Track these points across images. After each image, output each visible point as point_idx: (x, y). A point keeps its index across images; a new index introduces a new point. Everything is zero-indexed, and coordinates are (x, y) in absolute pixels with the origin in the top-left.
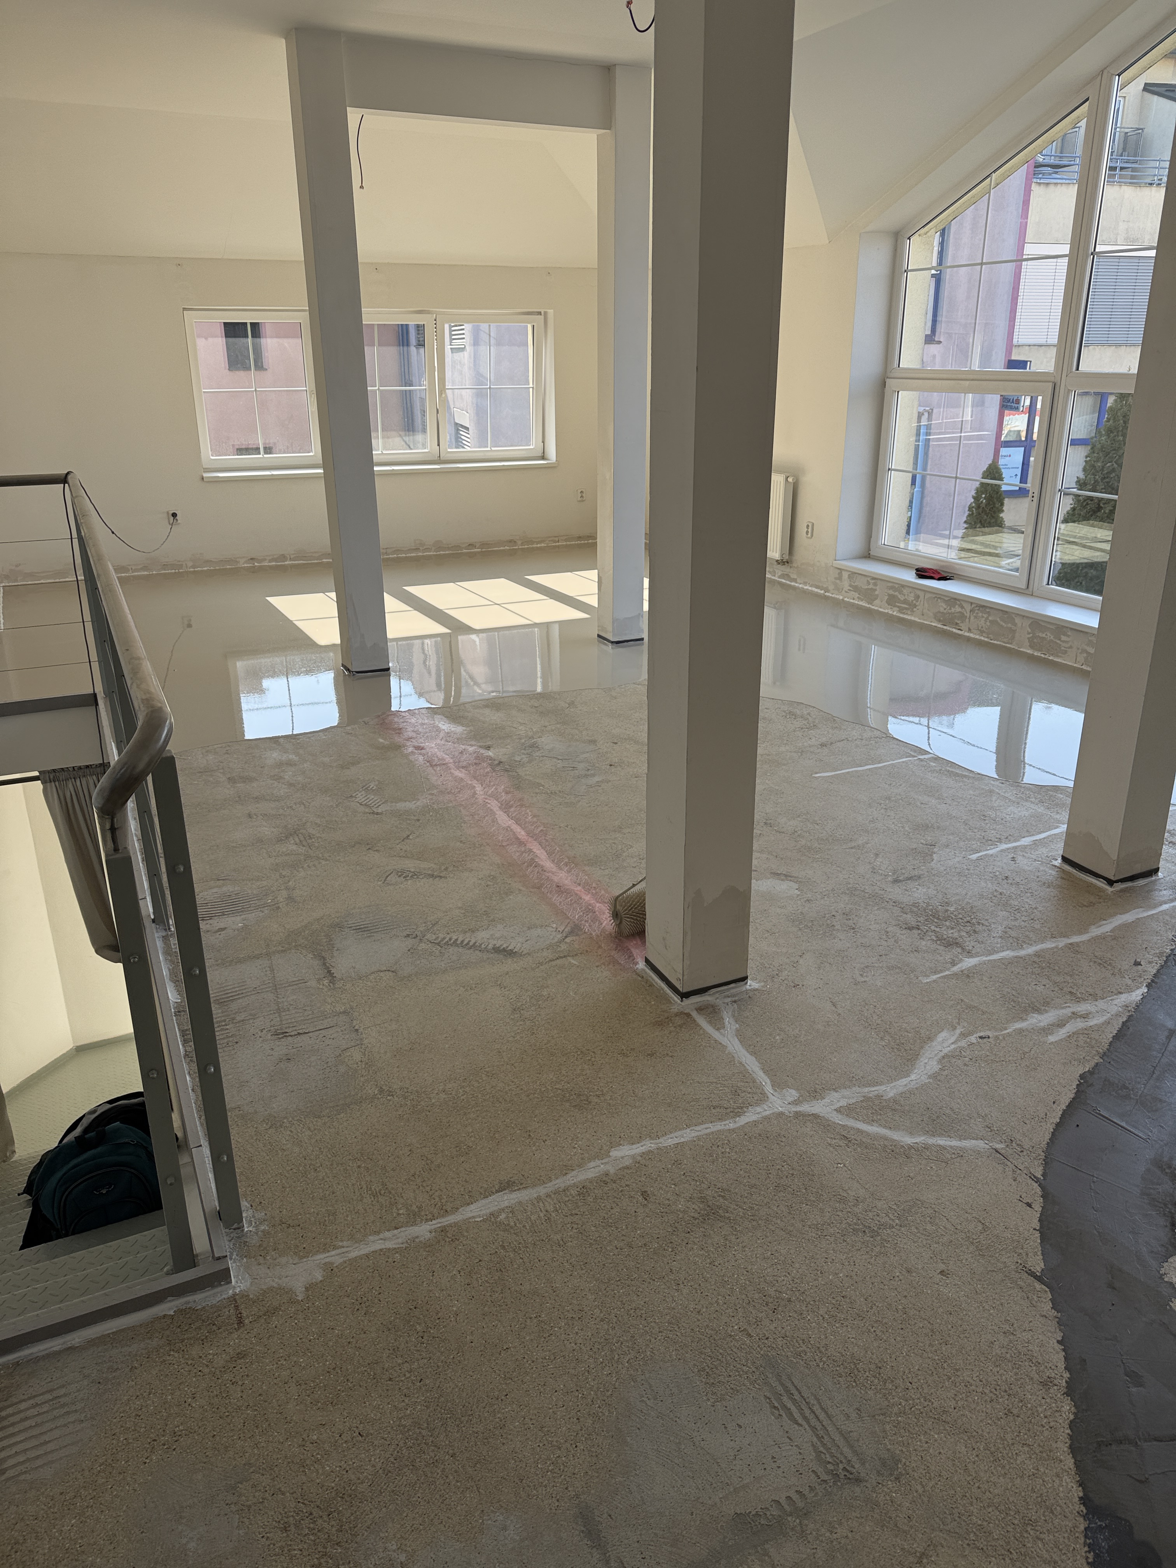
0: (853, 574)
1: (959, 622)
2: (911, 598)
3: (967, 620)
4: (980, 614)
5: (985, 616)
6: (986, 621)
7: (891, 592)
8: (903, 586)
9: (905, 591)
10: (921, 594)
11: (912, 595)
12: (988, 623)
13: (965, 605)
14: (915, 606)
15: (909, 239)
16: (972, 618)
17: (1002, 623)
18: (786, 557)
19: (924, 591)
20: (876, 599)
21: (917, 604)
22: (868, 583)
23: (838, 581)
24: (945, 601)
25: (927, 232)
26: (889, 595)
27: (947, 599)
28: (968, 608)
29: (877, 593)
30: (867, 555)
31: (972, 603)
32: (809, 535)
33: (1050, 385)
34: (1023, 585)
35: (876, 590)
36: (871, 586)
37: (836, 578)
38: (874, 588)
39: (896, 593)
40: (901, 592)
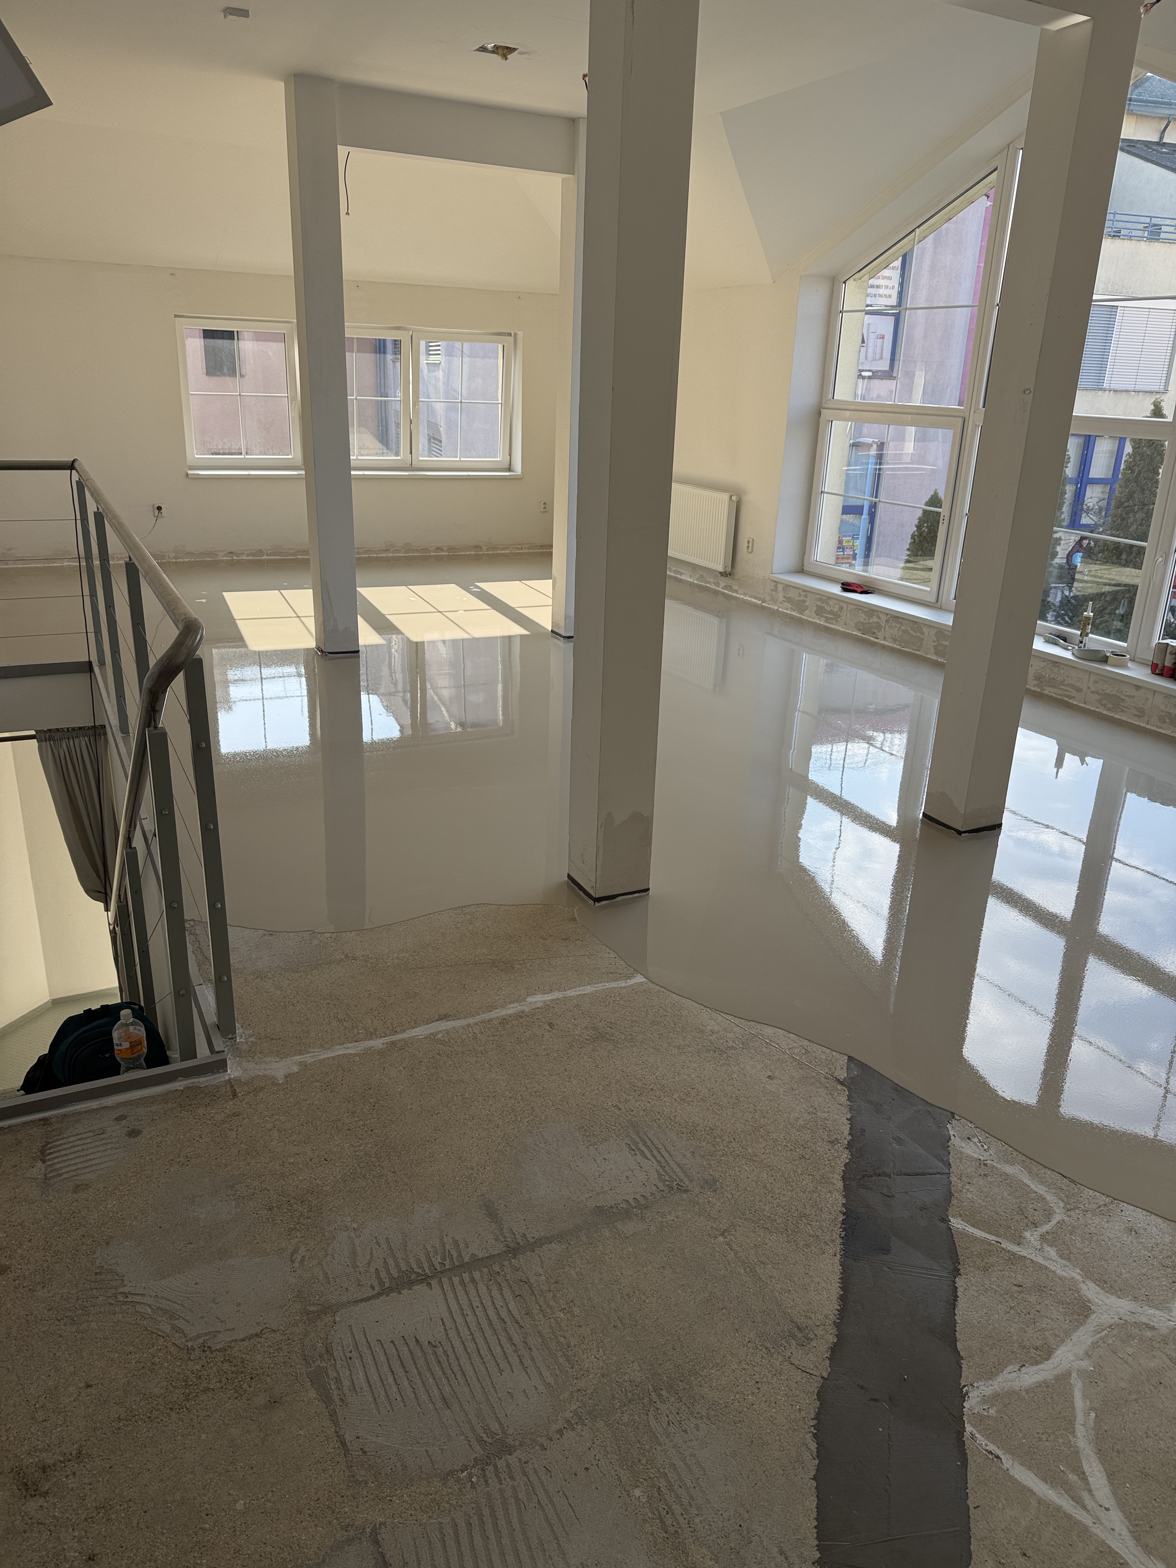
0: (788, 587)
1: (875, 631)
2: (836, 609)
3: (883, 629)
4: (894, 624)
5: (898, 626)
6: (898, 630)
7: (819, 603)
8: (829, 598)
9: (831, 602)
10: (845, 606)
11: (837, 606)
12: (900, 632)
13: (882, 616)
14: (839, 616)
15: (845, 282)
16: (887, 627)
17: (912, 632)
18: (729, 570)
19: (847, 603)
20: (806, 610)
21: (841, 614)
22: (800, 595)
23: (774, 593)
24: (865, 612)
25: (862, 277)
26: (817, 606)
27: (866, 610)
28: (884, 618)
29: (807, 604)
30: (801, 570)
31: (887, 614)
32: (750, 550)
33: (960, 420)
34: (933, 600)
35: (806, 601)
36: (802, 598)
37: (772, 590)
38: (805, 599)
39: (824, 605)
40: (827, 604)
